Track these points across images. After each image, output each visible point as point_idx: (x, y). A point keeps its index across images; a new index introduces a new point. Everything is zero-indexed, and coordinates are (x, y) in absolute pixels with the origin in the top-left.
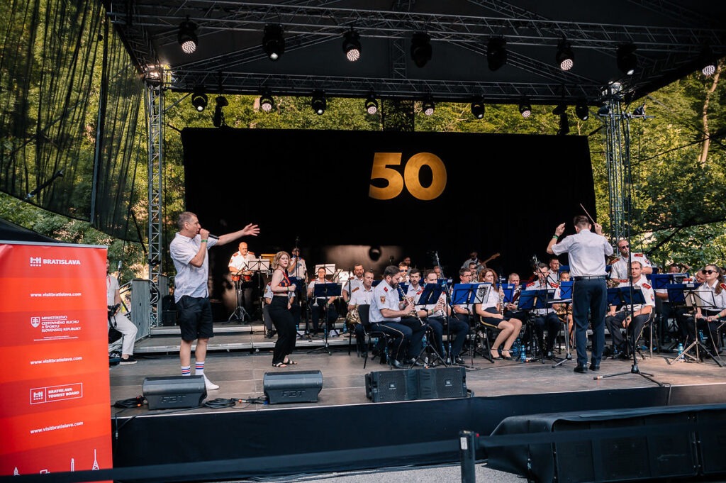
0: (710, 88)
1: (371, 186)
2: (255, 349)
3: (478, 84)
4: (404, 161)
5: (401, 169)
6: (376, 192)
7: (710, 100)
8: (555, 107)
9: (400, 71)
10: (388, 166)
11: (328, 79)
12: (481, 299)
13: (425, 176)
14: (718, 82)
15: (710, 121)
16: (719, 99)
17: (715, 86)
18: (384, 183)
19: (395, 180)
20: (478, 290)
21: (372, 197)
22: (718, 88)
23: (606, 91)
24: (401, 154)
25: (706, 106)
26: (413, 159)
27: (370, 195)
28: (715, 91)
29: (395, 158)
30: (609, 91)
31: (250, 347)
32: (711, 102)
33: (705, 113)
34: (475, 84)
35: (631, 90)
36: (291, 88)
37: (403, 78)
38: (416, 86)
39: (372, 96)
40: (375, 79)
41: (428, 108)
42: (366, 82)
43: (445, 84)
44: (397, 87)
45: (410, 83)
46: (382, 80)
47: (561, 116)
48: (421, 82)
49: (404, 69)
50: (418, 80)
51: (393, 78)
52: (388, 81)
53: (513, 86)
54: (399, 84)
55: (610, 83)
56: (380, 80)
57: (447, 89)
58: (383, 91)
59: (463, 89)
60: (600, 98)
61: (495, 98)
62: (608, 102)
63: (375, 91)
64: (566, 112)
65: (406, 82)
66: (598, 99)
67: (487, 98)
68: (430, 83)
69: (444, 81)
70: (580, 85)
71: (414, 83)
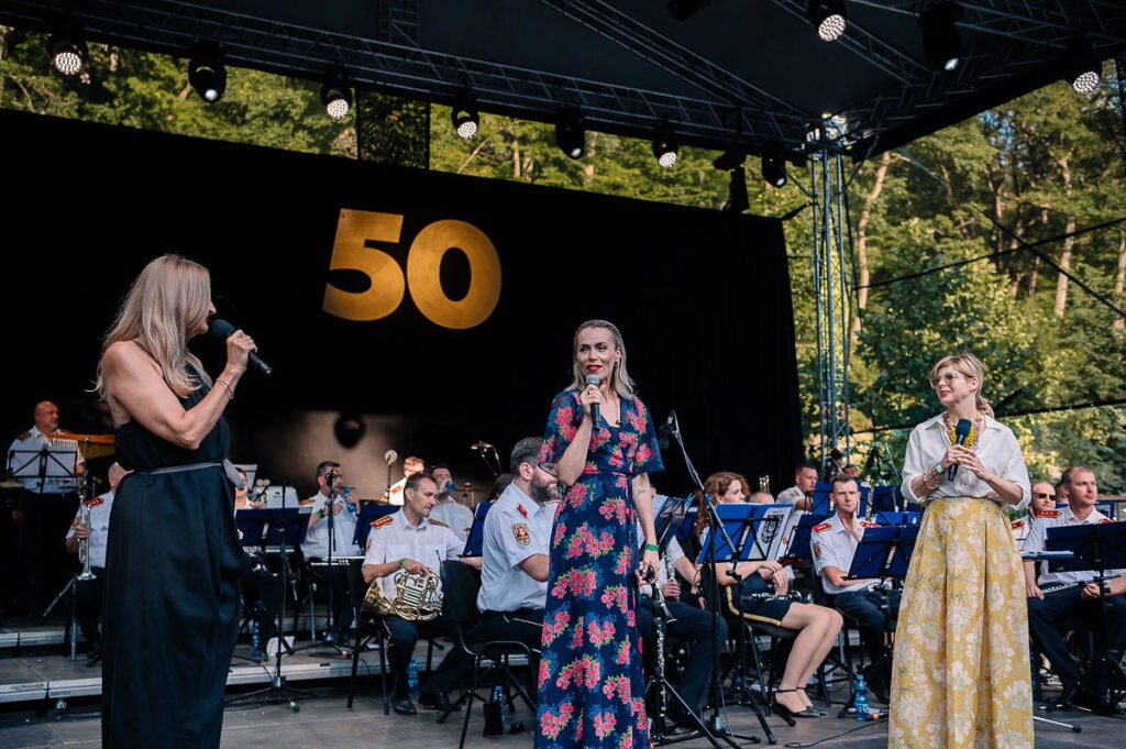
0: (870, 191)
1: (329, 287)
2: (56, 700)
3: (571, 85)
4: (408, 235)
5: (399, 252)
6: (341, 302)
7: (872, 211)
8: (718, 154)
9: (404, 28)
10: (369, 244)
11: (233, 21)
12: (764, 547)
13: (454, 274)
14: (884, 182)
15: (869, 249)
16: (885, 212)
17: (878, 188)
18: (359, 282)
19: (386, 279)
20: (763, 523)
21: (331, 312)
22: (885, 191)
23: (817, 131)
24: (402, 217)
25: (863, 223)
26: (428, 232)
27: (325, 308)
28: (879, 196)
29: (389, 227)
30: (823, 132)
31: (40, 694)
32: (874, 215)
33: (862, 233)
34: (564, 82)
35: (866, 134)
36: (136, 25)
37: (411, 46)
38: (437, 68)
39: (339, 76)
40: (346, 39)
41: (465, 120)
42: (322, 44)
43: (501, 74)
44: (394, 65)
45: (425, 61)
46: (363, 43)
47: (732, 173)
48: (451, 62)
49: (413, 24)
50: (445, 55)
51: (387, 41)
52: (376, 48)
53: (641, 98)
54: (400, 59)
55: (825, 116)
56: (359, 41)
57: (504, 86)
58: (363, 68)
59: (539, 92)
60: (803, 147)
61: (602, 120)
62: (820, 155)
63: (346, 65)
64: (742, 166)
65: (417, 56)
66: (800, 147)
67: (588, 118)
68: (470, 66)
69: (500, 66)
70: (771, 114)
71: (433, 62)
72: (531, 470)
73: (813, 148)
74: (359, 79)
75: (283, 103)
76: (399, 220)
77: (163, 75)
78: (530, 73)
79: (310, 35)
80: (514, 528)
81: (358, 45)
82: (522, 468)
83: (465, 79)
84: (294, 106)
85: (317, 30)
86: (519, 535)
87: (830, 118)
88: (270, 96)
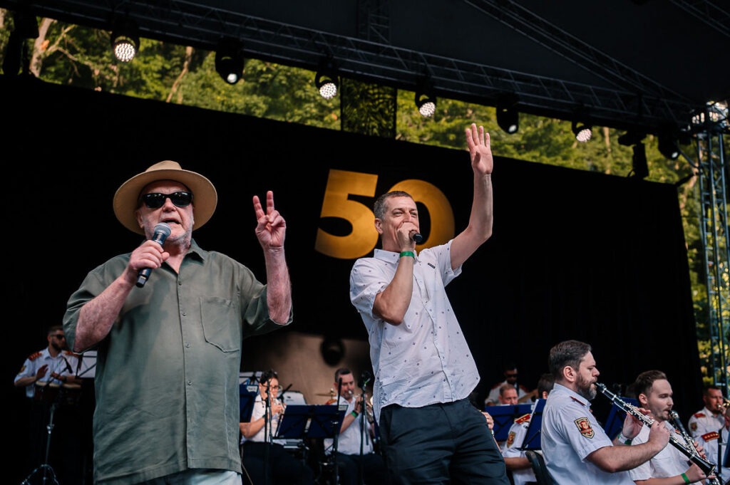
1: (320, 231)
3: (507, 76)
4: (382, 189)
6: (329, 243)
8: (622, 133)
9: (379, 30)
10: (352, 197)
11: (250, 22)
18: (343, 227)
19: (364, 225)
21: (320, 251)
23: (703, 115)
24: (377, 176)
27: (317, 248)
29: (366, 185)
30: (707, 116)
34: (503, 74)
36: (177, 24)
37: (384, 43)
38: (405, 62)
39: (330, 65)
40: (335, 37)
41: (425, 101)
42: (317, 42)
43: (454, 68)
44: (370, 59)
45: (396, 56)
46: (348, 41)
47: (634, 148)
48: (415, 57)
49: (386, 27)
50: (410, 51)
51: (366, 40)
52: (357, 45)
53: (562, 88)
54: (374, 54)
55: (709, 103)
56: (345, 39)
57: (455, 76)
58: (348, 60)
59: (482, 81)
60: (689, 128)
61: (530, 104)
62: (705, 135)
63: (335, 57)
64: (643, 142)
65: (390, 52)
66: (687, 128)
67: (520, 102)
68: (430, 60)
69: (453, 60)
70: (665, 101)
71: (401, 57)
72: (574, 373)
73: (698, 128)
74: (343, 69)
75: (250, 106)
76: (374, 179)
77: (152, 90)
78: (476, 66)
79: (308, 34)
80: (577, 422)
81: (344, 42)
82: (566, 371)
83: (425, 70)
84: (258, 108)
85: (313, 30)
86: (582, 429)
87: (713, 105)
88: (240, 101)
